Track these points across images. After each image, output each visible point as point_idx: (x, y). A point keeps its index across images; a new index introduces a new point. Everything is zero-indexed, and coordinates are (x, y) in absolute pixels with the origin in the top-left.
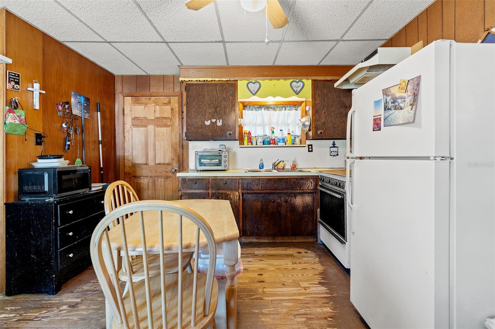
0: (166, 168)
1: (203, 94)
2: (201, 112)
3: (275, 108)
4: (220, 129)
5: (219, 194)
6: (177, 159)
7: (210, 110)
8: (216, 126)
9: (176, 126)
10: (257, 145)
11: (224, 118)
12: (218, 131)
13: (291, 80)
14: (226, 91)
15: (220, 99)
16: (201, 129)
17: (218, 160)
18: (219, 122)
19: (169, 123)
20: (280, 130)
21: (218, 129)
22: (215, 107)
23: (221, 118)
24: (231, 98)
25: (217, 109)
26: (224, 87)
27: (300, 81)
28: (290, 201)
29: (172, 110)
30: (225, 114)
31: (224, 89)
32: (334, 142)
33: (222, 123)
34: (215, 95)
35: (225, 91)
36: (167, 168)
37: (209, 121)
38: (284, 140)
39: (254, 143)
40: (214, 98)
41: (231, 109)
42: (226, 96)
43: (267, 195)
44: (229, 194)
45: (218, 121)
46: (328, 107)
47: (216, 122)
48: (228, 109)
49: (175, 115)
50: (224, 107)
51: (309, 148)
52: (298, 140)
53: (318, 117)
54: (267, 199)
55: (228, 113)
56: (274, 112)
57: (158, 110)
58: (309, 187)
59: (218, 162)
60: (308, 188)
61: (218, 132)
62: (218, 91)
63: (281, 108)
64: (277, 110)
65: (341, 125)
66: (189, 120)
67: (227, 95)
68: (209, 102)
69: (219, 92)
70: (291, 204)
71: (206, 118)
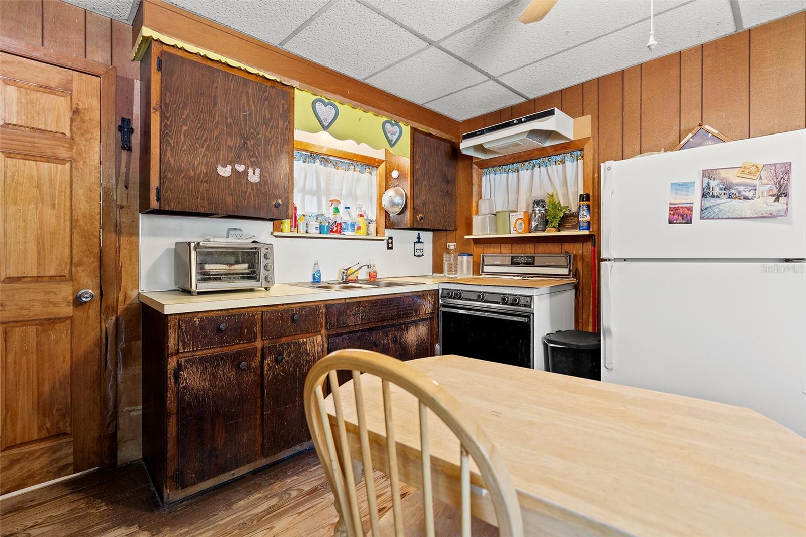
0: (48, 293)
1: (213, 94)
2: (205, 140)
3: (336, 163)
4: (255, 191)
5: (282, 347)
6: (93, 262)
7: (231, 140)
8: (244, 182)
9: (92, 163)
10: (307, 232)
11: (264, 165)
12: (250, 194)
13: (385, 119)
14: (269, 105)
15: (256, 119)
16: (205, 184)
17: (246, 266)
18: (254, 173)
19: (63, 153)
20: (346, 208)
21: (249, 190)
22: (242, 136)
23: (256, 165)
24: (281, 123)
25: (248, 142)
26: (266, 94)
27: (397, 124)
28: (401, 337)
29: (76, 112)
30: (267, 156)
31: (266, 99)
32: (419, 234)
33: (260, 177)
34: (244, 106)
35: (267, 102)
36: (55, 293)
37: (229, 168)
38: (354, 226)
39: (302, 228)
40: (242, 114)
41: (280, 147)
42: (269, 117)
43: (367, 334)
44: (304, 343)
45: (251, 171)
46: (429, 178)
47: (246, 173)
48: (273, 147)
49: (87, 131)
50: (265, 140)
51: (388, 243)
52: (373, 227)
53: (417, 191)
54: (367, 341)
55: (273, 156)
56: (336, 170)
57: (15, 100)
58: (427, 310)
59: (247, 271)
60: (425, 312)
61: (249, 197)
62: (251, 99)
63: (347, 165)
64: (341, 168)
65: (442, 208)
66: (172, 156)
67: (272, 115)
68: (229, 120)
69: (254, 102)
70: (401, 343)
71: (219, 158)
